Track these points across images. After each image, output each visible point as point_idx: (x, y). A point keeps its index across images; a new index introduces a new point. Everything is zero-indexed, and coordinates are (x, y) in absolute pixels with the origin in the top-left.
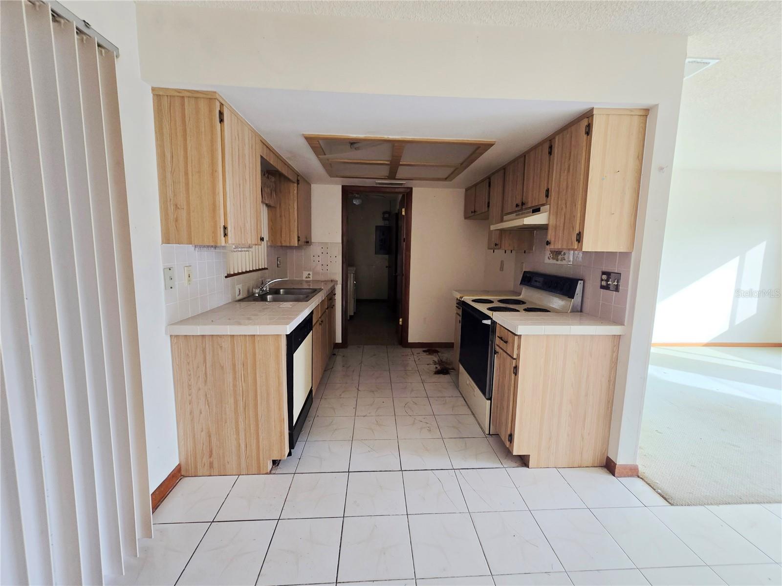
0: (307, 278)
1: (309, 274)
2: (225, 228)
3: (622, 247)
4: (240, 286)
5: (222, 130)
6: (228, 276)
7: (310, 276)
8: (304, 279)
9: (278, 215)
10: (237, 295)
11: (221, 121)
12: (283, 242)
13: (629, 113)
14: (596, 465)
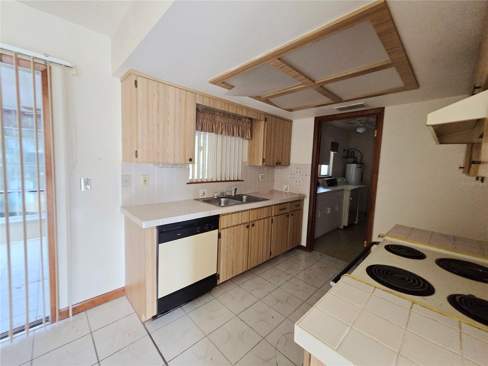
0: (285, 190)
1: (287, 188)
5: (137, 91)
6: (190, 183)
8: (284, 191)
9: (253, 144)
10: (201, 196)
11: (136, 86)
12: (254, 163)
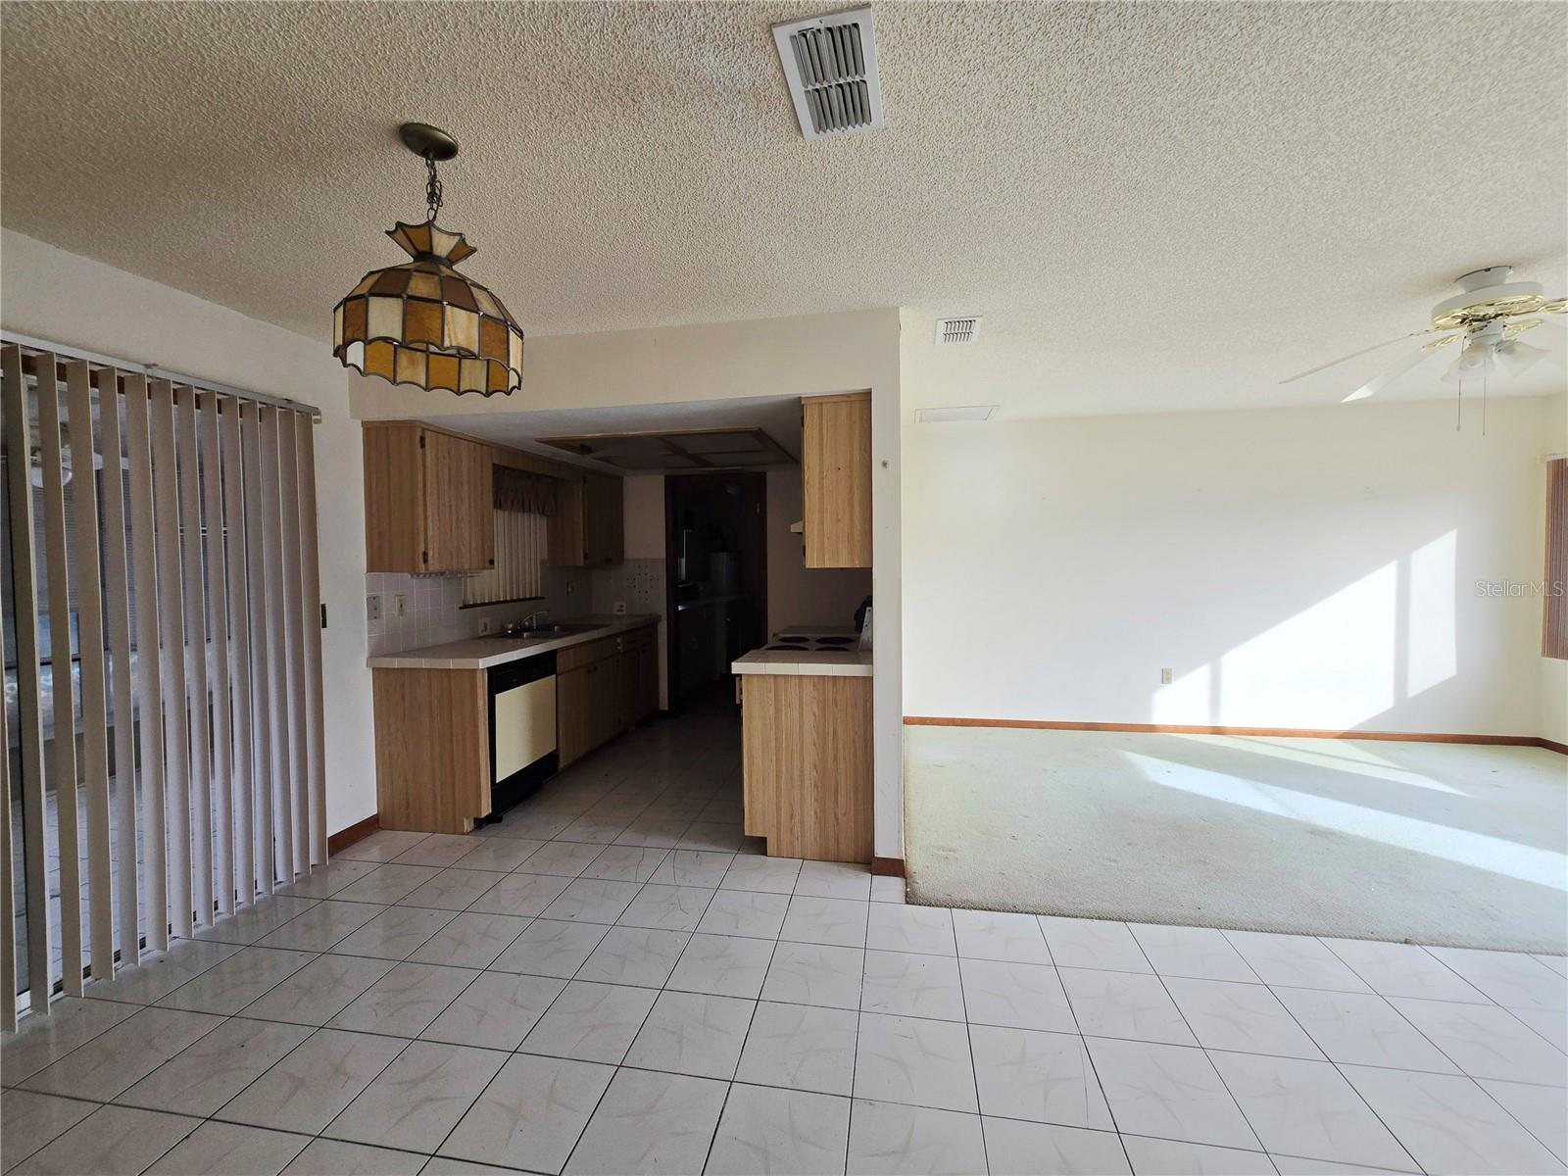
1: (622, 606)
2: (425, 554)
3: (857, 562)
4: (487, 620)
5: (424, 454)
6: (465, 606)
7: (624, 609)
8: (615, 613)
9: (560, 526)
10: (480, 630)
11: (423, 446)
12: (566, 562)
13: (846, 399)
14: (860, 860)
